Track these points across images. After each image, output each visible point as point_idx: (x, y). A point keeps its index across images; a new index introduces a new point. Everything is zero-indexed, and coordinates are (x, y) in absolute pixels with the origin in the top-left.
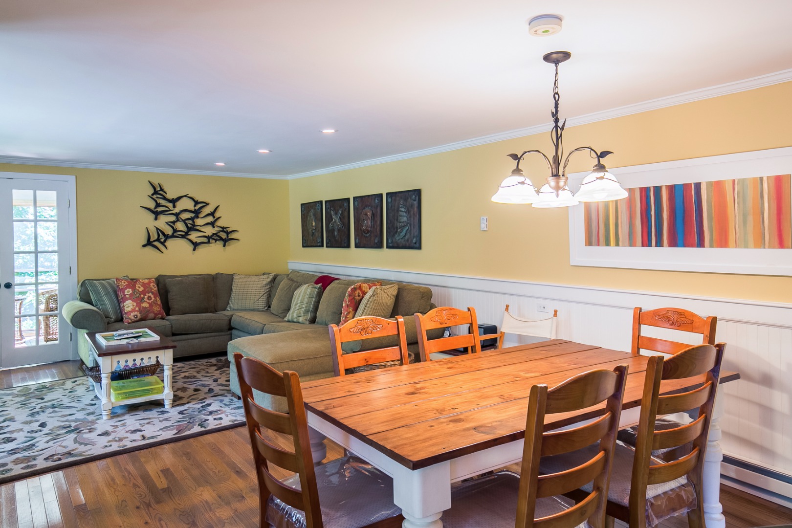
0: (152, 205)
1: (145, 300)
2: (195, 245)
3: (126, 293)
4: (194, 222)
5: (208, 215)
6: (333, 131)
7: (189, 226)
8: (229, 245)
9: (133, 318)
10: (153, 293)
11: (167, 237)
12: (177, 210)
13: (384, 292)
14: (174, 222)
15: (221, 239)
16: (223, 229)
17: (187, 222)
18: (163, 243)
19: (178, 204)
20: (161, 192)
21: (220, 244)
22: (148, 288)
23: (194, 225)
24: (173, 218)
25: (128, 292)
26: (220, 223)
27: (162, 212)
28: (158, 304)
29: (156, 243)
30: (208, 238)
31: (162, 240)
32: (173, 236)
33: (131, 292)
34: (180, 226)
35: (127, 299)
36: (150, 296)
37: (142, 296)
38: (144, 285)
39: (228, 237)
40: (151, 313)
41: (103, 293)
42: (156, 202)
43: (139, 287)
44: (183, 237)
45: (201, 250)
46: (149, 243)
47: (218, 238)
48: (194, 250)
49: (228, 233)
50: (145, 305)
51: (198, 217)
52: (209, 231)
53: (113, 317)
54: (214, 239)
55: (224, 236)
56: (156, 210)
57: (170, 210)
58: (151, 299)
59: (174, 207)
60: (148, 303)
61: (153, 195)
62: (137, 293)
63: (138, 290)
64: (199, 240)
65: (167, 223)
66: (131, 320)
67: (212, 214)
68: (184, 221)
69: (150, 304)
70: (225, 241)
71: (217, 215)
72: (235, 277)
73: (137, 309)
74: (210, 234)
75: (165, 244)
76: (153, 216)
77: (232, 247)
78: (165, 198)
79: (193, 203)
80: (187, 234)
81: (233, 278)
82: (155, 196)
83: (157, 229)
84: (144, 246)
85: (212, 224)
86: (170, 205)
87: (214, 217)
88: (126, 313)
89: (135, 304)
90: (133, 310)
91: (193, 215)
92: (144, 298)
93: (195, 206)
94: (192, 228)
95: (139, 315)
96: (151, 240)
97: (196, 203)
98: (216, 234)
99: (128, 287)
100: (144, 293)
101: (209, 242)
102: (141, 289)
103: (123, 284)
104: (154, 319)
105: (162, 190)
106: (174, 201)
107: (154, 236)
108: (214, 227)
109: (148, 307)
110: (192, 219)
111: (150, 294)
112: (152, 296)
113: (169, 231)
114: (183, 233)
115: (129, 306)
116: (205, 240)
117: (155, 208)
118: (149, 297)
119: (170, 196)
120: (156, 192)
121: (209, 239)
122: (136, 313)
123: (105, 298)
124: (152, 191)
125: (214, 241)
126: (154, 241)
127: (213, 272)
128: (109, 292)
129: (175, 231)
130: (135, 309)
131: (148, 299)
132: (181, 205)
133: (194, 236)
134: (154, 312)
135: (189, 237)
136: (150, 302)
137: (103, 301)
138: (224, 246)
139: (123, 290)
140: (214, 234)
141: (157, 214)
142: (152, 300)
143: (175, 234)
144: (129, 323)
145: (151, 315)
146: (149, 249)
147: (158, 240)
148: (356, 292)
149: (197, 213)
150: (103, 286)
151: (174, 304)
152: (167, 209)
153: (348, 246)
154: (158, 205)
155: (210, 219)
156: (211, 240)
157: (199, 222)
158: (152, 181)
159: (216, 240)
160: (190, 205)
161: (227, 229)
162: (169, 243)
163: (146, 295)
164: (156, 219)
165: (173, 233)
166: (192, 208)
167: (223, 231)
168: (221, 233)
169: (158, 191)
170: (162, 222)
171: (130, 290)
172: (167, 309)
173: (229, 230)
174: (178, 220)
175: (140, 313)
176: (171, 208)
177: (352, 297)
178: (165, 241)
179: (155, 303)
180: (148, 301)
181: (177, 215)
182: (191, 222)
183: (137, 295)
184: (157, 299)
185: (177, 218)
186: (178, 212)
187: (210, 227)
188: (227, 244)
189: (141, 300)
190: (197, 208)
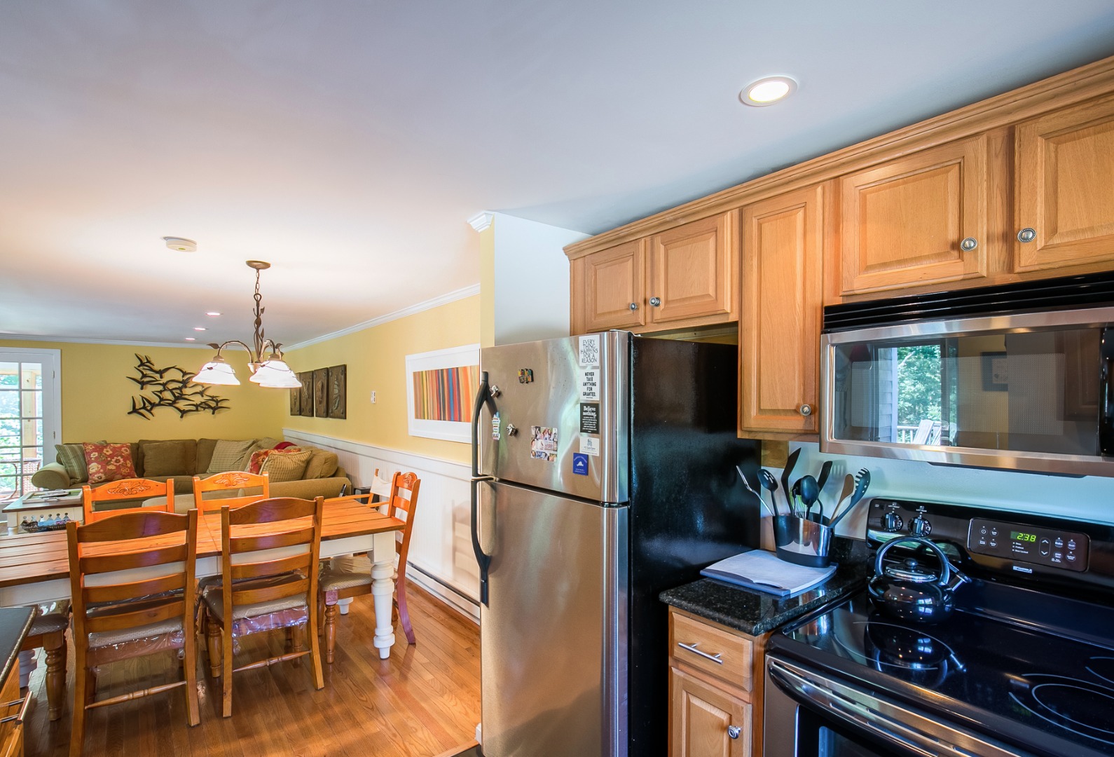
0: (138, 376)
1: (112, 463)
2: (183, 413)
3: (92, 457)
4: (181, 391)
5: (197, 384)
6: (218, 314)
7: (177, 395)
8: (219, 413)
9: (97, 479)
10: (122, 457)
11: (153, 405)
12: (164, 380)
14: (161, 392)
15: (210, 407)
16: (213, 398)
17: (174, 391)
18: (149, 411)
19: (165, 375)
20: (148, 364)
21: (210, 411)
22: (118, 452)
23: (182, 394)
24: (161, 388)
25: (94, 455)
26: (209, 393)
27: (148, 382)
28: (127, 467)
29: (143, 411)
30: (197, 406)
31: (149, 408)
32: (159, 404)
33: (97, 455)
34: (167, 395)
35: (93, 462)
36: (119, 460)
37: (109, 459)
38: (114, 449)
39: (217, 405)
40: (118, 474)
41: (71, 456)
42: (142, 373)
43: (108, 451)
44: (170, 405)
45: (190, 418)
46: (135, 410)
47: (207, 407)
48: (182, 417)
49: (217, 402)
50: (110, 467)
51: (186, 387)
52: (198, 399)
53: (79, 478)
54: (202, 407)
55: (213, 404)
56: (142, 380)
57: (157, 381)
58: (119, 462)
59: (161, 377)
60: (116, 466)
61: (139, 366)
62: (104, 457)
63: (105, 454)
64: (187, 408)
65: (153, 392)
66: (95, 481)
67: (201, 384)
68: (171, 391)
69: (118, 467)
70: (214, 409)
71: (207, 385)
72: (218, 443)
73: (102, 470)
74: (199, 403)
75: (152, 411)
76: (139, 386)
77: (221, 415)
78: (151, 370)
79: (182, 374)
80: (174, 402)
81: (216, 444)
82: (141, 368)
83: (143, 397)
84: (130, 413)
85: (201, 393)
86: (157, 376)
87: (203, 387)
88: (91, 475)
89: (100, 466)
90: (98, 472)
91: (181, 385)
92: (111, 461)
93: (183, 377)
94: (179, 397)
95: (104, 477)
96: (137, 407)
97: (185, 374)
98: (204, 402)
99: (94, 450)
100: (111, 456)
101: (197, 410)
102: (111, 452)
103: (90, 448)
105: (148, 362)
106: (161, 373)
107: (139, 405)
108: (202, 396)
109: (114, 469)
110: (180, 389)
111: (119, 458)
112: (121, 460)
113: (157, 400)
114: (171, 402)
115: (94, 468)
116: (194, 408)
117: (141, 378)
118: (117, 460)
119: (156, 368)
120: (142, 364)
121: (197, 407)
122: (100, 474)
123: (73, 461)
124: (139, 363)
126: (140, 409)
127: (197, 439)
128: (78, 455)
129: (161, 399)
130: (100, 471)
131: (116, 462)
132: (168, 376)
133: (182, 404)
134: (121, 474)
135: (177, 405)
136: (118, 464)
137: (71, 463)
138: (213, 413)
139: (89, 454)
140: (202, 403)
141: (143, 384)
142: (121, 463)
143: (162, 403)
144: (93, 483)
145: (118, 477)
146: (135, 416)
147: (144, 407)
149: (185, 383)
150: (73, 450)
151: (149, 465)
152: (154, 379)
153: (313, 416)
154: (144, 376)
155: (199, 388)
156: (199, 408)
157: (187, 391)
158: (138, 353)
159: (204, 408)
160: (179, 376)
161: (217, 398)
162: (155, 411)
163: (114, 459)
164: (142, 388)
165: (160, 402)
166: (181, 379)
167: (212, 400)
168: (211, 402)
169: (144, 363)
170: (149, 392)
171: (97, 453)
172: (140, 471)
173: (219, 399)
174: (165, 390)
175: (105, 475)
176: (159, 379)
177: (255, 462)
178: (151, 409)
179: (124, 466)
180: (115, 464)
181: (164, 385)
182: (179, 391)
183: (104, 459)
184: (128, 462)
185: (164, 388)
186: (165, 382)
187: (199, 396)
188: (216, 411)
189: (108, 463)
190: (185, 378)
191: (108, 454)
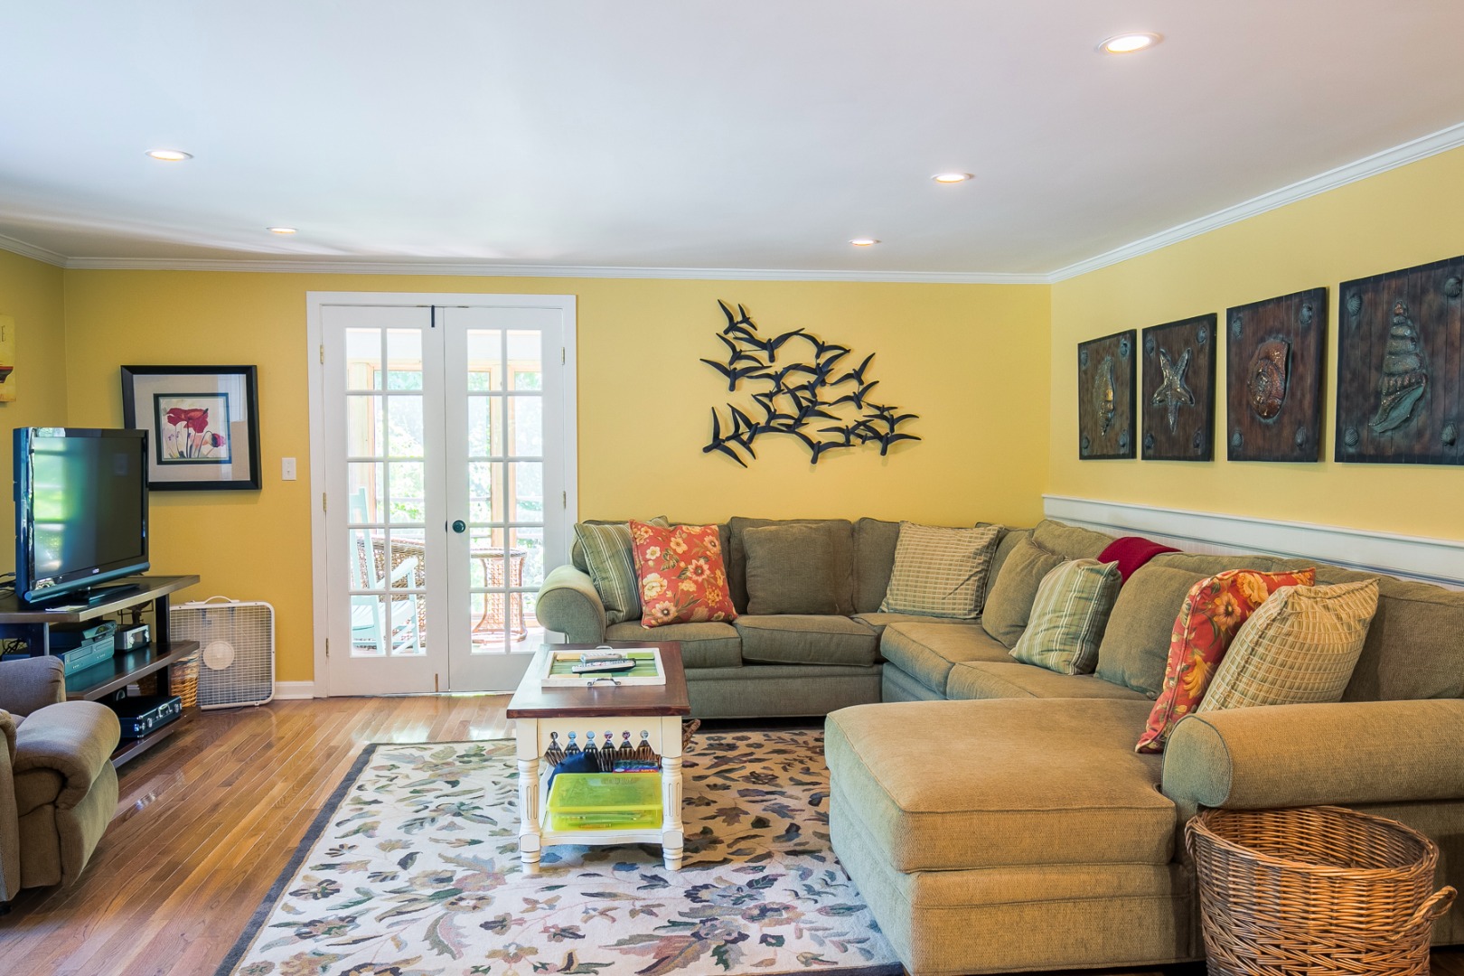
0: (724, 356)
1: (688, 574)
2: (817, 449)
3: (648, 557)
4: (814, 395)
5: (848, 377)
6: (1146, 44)
7: (805, 403)
8: (894, 451)
9: (660, 615)
10: (708, 560)
11: (755, 430)
12: (777, 367)
13: (1326, 608)
14: (770, 396)
15: (877, 436)
16: (882, 412)
17: (799, 394)
18: (746, 444)
19: (779, 352)
20: (744, 326)
21: (875, 446)
22: (697, 546)
23: (815, 403)
24: (769, 386)
25: (653, 553)
26: (873, 397)
28: (717, 587)
29: (732, 445)
30: (847, 432)
31: (745, 437)
32: (768, 428)
33: (658, 554)
34: (784, 405)
35: (650, 571)
36: (701, 567)
37: (682, 564)
38: (690, 540)
39: (892, 430)
40: (699, 605)
41: (606, 554)
42: (733, 348)
43: (678, 544)
44: (790, 429)
45: (831, 459)
46: (717, 444)
47: (870, 434)
48: (814, 460)
49: (892, 421)
50: (688, 586)
51: (823, 383)
52: (849, 415)
53: (624, 609)
54: (860, 436)
55: (882, 427)
56: (732, 367)
57: (763, 367)
58: (702, 573)
59: (772, 359)
60: (696, 582)
61: (726, 332)
62: (671, 557)
63: (675, 551)
64: (825, 438)
65: (754, 397)
66: (656, 619)
67: (857, 375)
68: (792, 392)
69: (700, 586)
70: (886, 441)
71: (868, 377)
72: (903, 530)
73: (669, 594)
74: (851, 424)
75: (752, 446)
76: (727, 381)
77: (902, 454)
78: (752, 340)
79: (814, 350)
80: (798, 422)
81: (898, 533)
82: (730, 336)
83: (734, 410)
84: (707, 450)
85: (857, 399)
86: (763, 355)
87: (861, 382)
88: (647, 603)
89: (665, 583)
90: (662, 597)
91: (812, 378)
92: (686, 569)
93: (818, 356)
94: (809, 409)
95: (673, 610)
96: (722, 436)
97: (822, 349)
98: (863, 423)
99: (653, 541)
100: (686, 557)
101: (847, 444)
102: (684, 547)
103: (643, 535)
104: (709, 620)
105: (746, 320)
106: (771, 346)
107: (727, 429)
108: (860, 407)
109: (693, 592)
110: (810, 387)
111: (702, 562)
112: (706, 567)
113: (760, 416)
114: (791, 422)
115: (653, 585)
116: (840, 438)
117: (731, 363)
118: (697, 567)
119: (763, 334)
120: (733, 327)
121: (849, 435)
122: (667, 604)
123: (609, 564)
124: (726, 324)
125: (860, 441)
126: (729, 439)
127: (853, 517)
128: (618, 552)
129: (773, 415)
130: (665, 594)
131: (695, 572)
132: (786, 356)
133: (813, 428)
134: (707, 606)
135: (803, 430)
136: (700, 579)
137: (606, 571)
138: (884, 452)
139: (643, 549)
140: (859, 424)
141: (733, 376)
142: (705, 576)
143: (773, 423)
144: (651, 627)
145: (701, 611)
146: (717, 454)
147: (736, 436)
148: (1218, 601)
149: (821, 372)
150: (608, 538)
151: (757, 588)
152: (756, 364)
153: (1208, 455)
154: (737, 356)
155: (852, 387)
156: (852, 438)
157: (827, 394)
158: (726, 301)
159: (864, 439)
160: (806, 354)
161: (892, 412)
162: (760, 442)
163: (691, 563)
164: (732, 388)
165: (768, 422)
166: (812, 363)
167: (882, 417)
168: (876, 421)
169: (737, 324)
170: (746, 395)
171: (658, 549)
172: (742, 600)
173: (896, 413)
174: (779, 391)
175: (676, 606)
176: (766, 363)
177: (1202, 617)
178: (751, 439)
179: (712, 582)
180: (695, 577)
181: (777, 378)
182: (807, 394)
183: (671, 563)
184: (718, 573)
185: (778, 386)
186: (780, 370)
187: (852, 406)
188: (889, 447)
189: (680, 574)
190: (822, 360)
191: (680, 550)
